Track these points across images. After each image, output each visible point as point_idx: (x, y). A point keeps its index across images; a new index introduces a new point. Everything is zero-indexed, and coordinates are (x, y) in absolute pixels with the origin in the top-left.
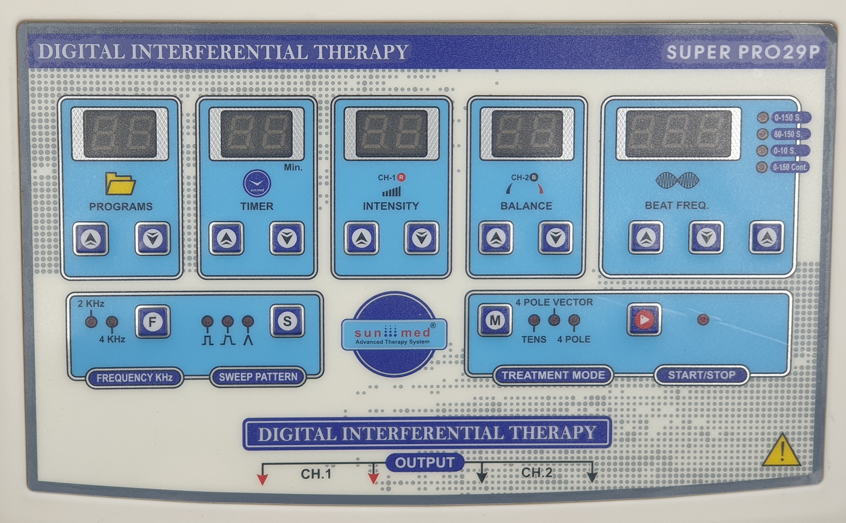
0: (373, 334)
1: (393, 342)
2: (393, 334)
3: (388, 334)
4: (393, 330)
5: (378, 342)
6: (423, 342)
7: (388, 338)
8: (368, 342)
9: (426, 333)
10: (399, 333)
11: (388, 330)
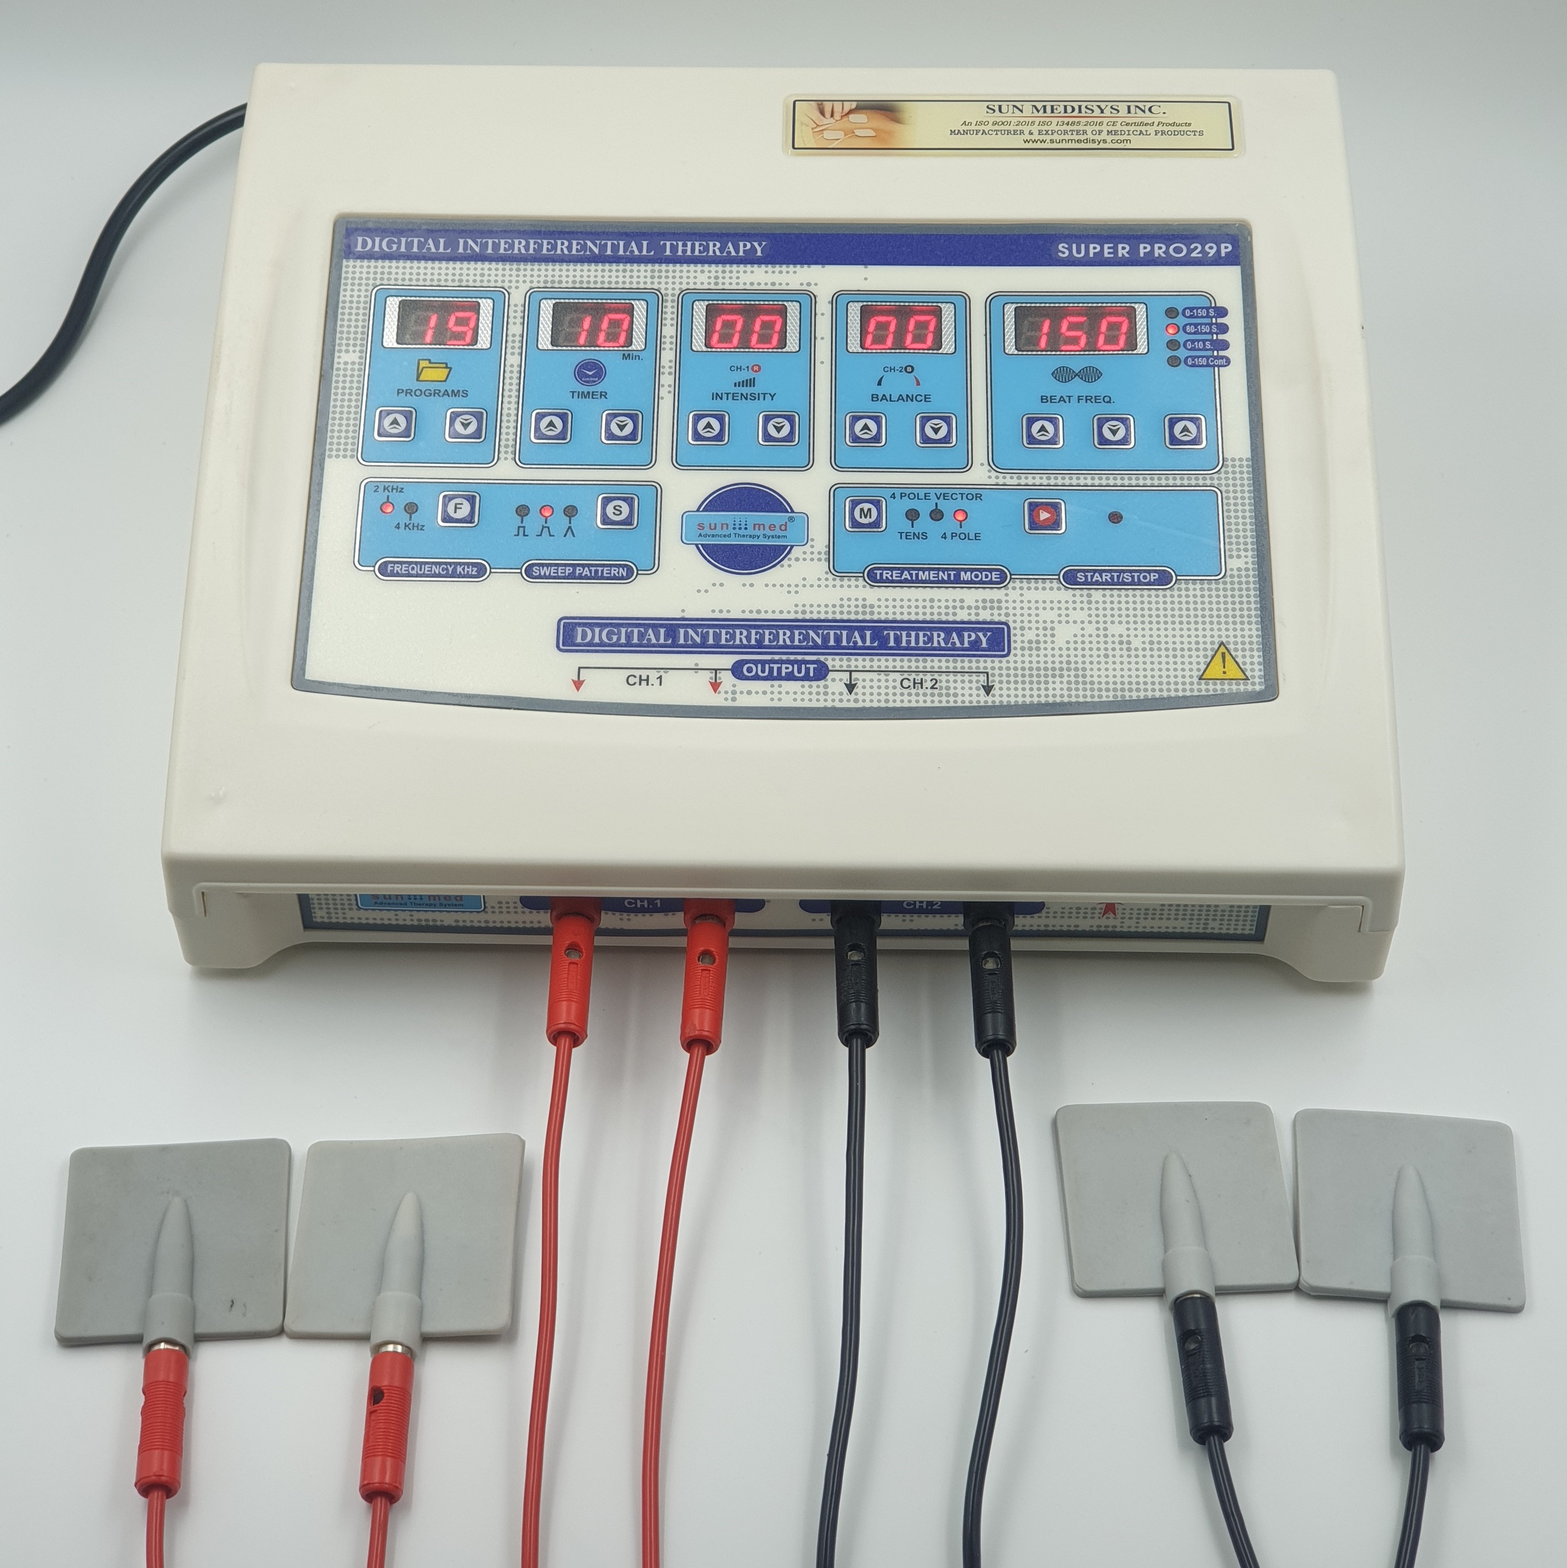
0: (719, 527)
1: (744, 536)
2: (743, 526)
3: (737, 526)
4: (743, 524)
5: (725, 536)
6: (779, 537)
7: (737, 531)
8: (713, 536)
9: (783, 528)
10: (750, 527)
11: (737, 523)
